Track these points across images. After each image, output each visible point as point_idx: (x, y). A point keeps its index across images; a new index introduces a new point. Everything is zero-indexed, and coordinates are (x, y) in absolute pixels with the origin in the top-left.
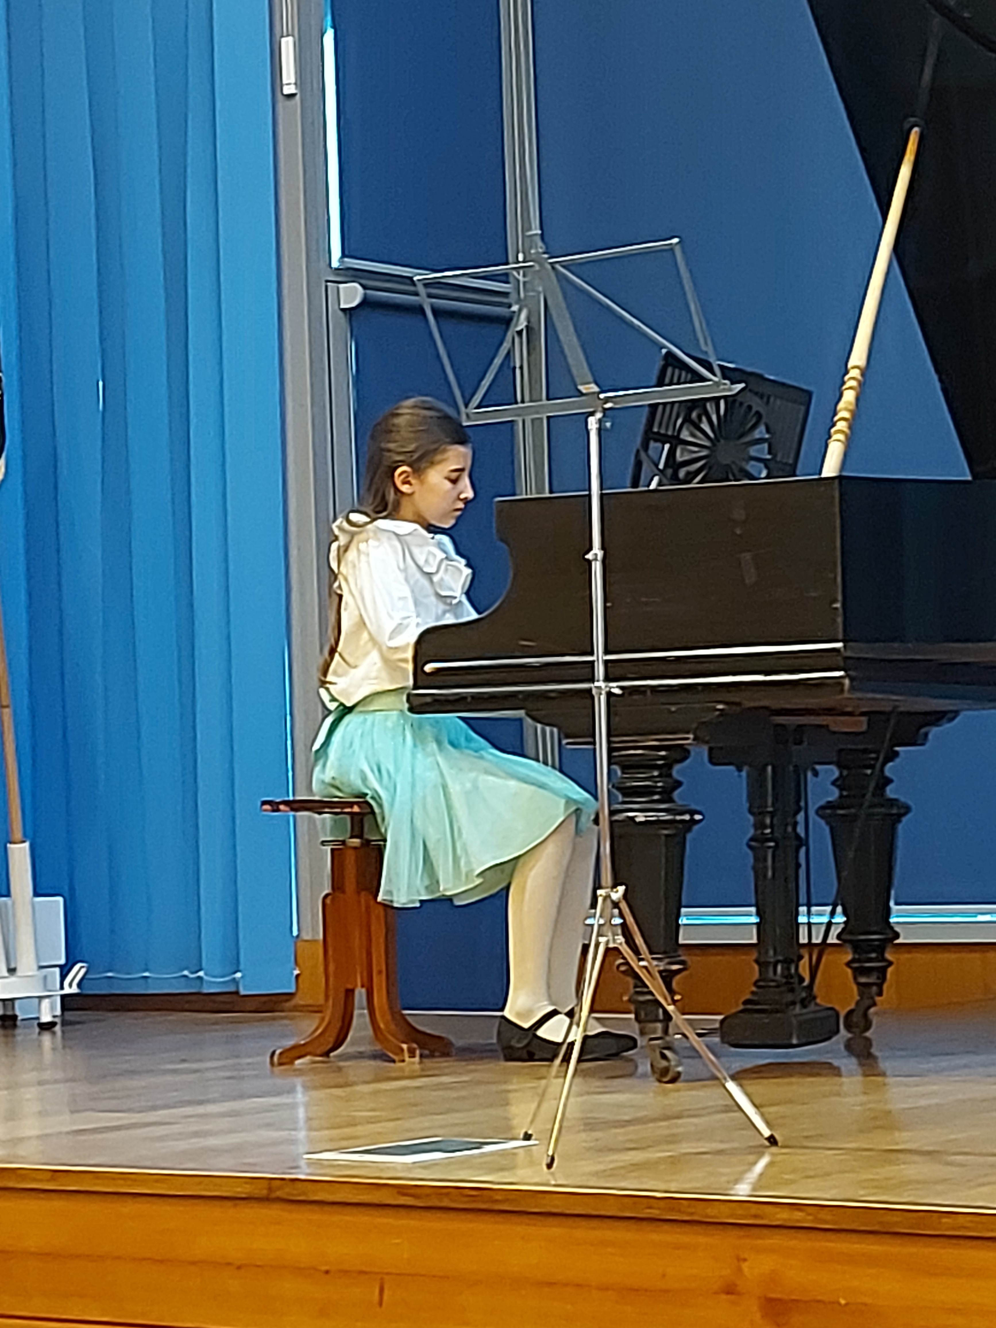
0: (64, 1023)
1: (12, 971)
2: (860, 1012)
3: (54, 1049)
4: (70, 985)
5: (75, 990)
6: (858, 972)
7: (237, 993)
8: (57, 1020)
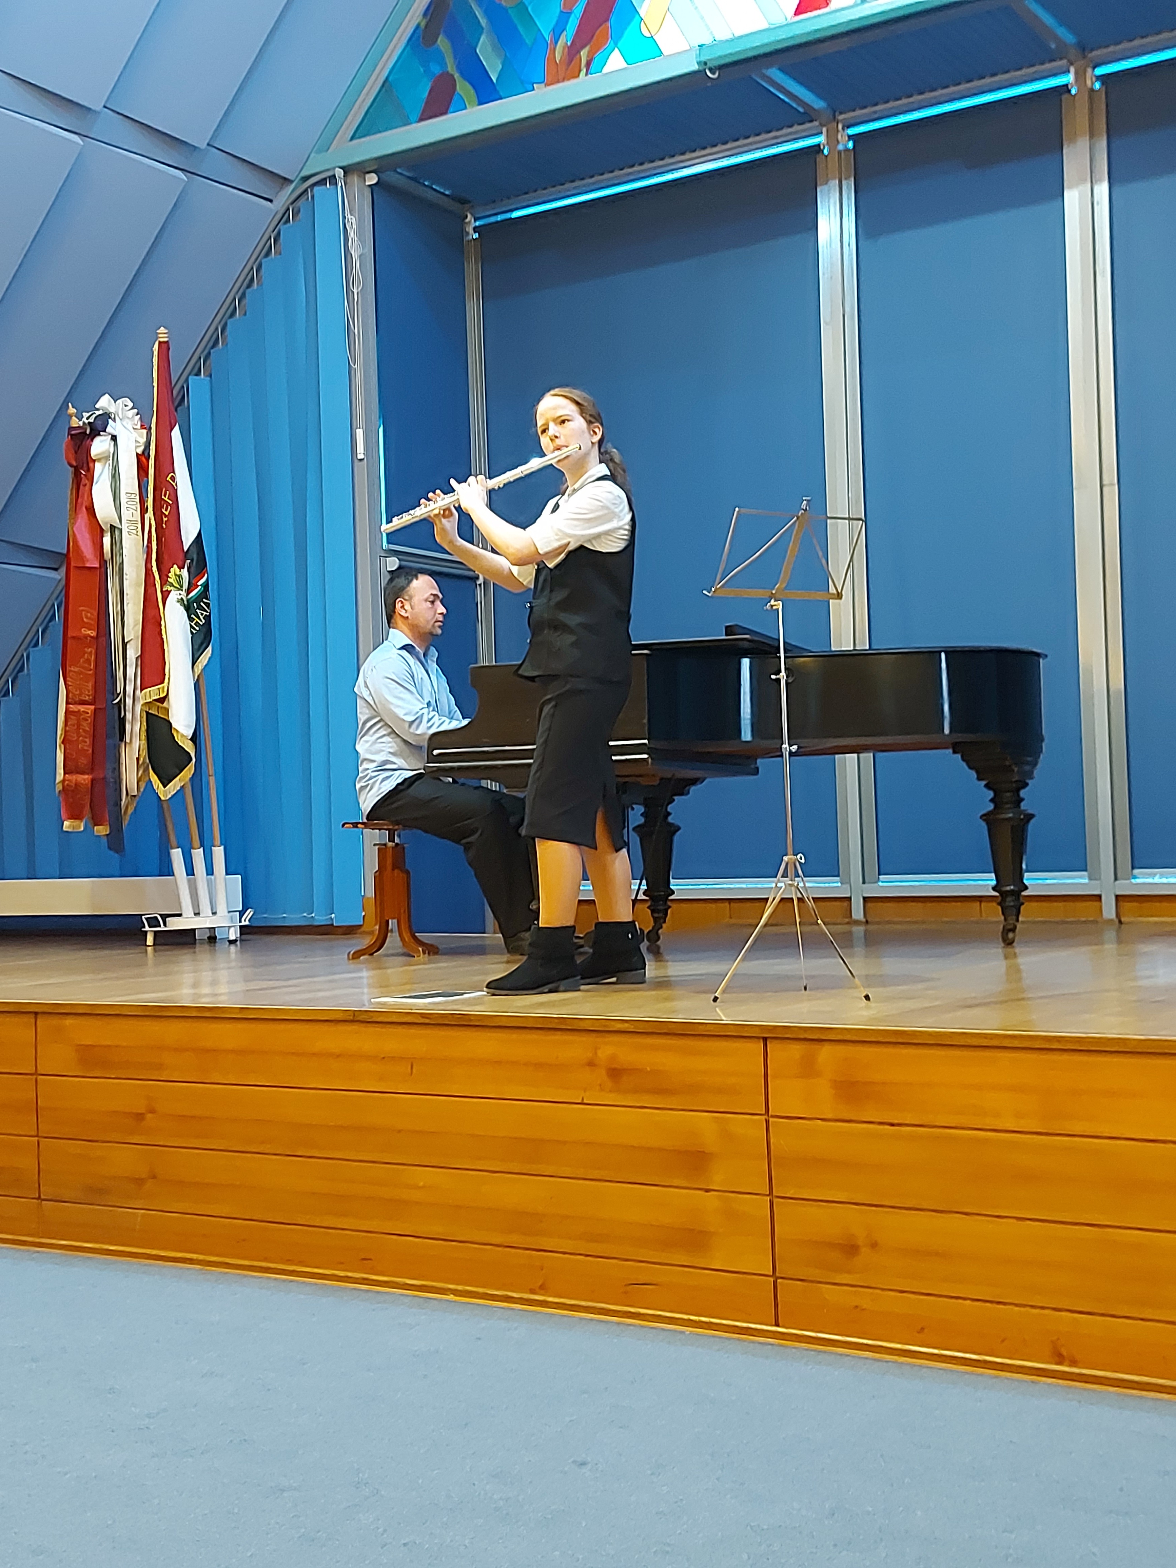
0: (241, 940)
1: (214, 913)
2: (655, 931)
3: (236, 953)
4: (245, 921)
5: (247, 923)
6: (653, 912)
7: (332, 925)
8: (238, 939)
